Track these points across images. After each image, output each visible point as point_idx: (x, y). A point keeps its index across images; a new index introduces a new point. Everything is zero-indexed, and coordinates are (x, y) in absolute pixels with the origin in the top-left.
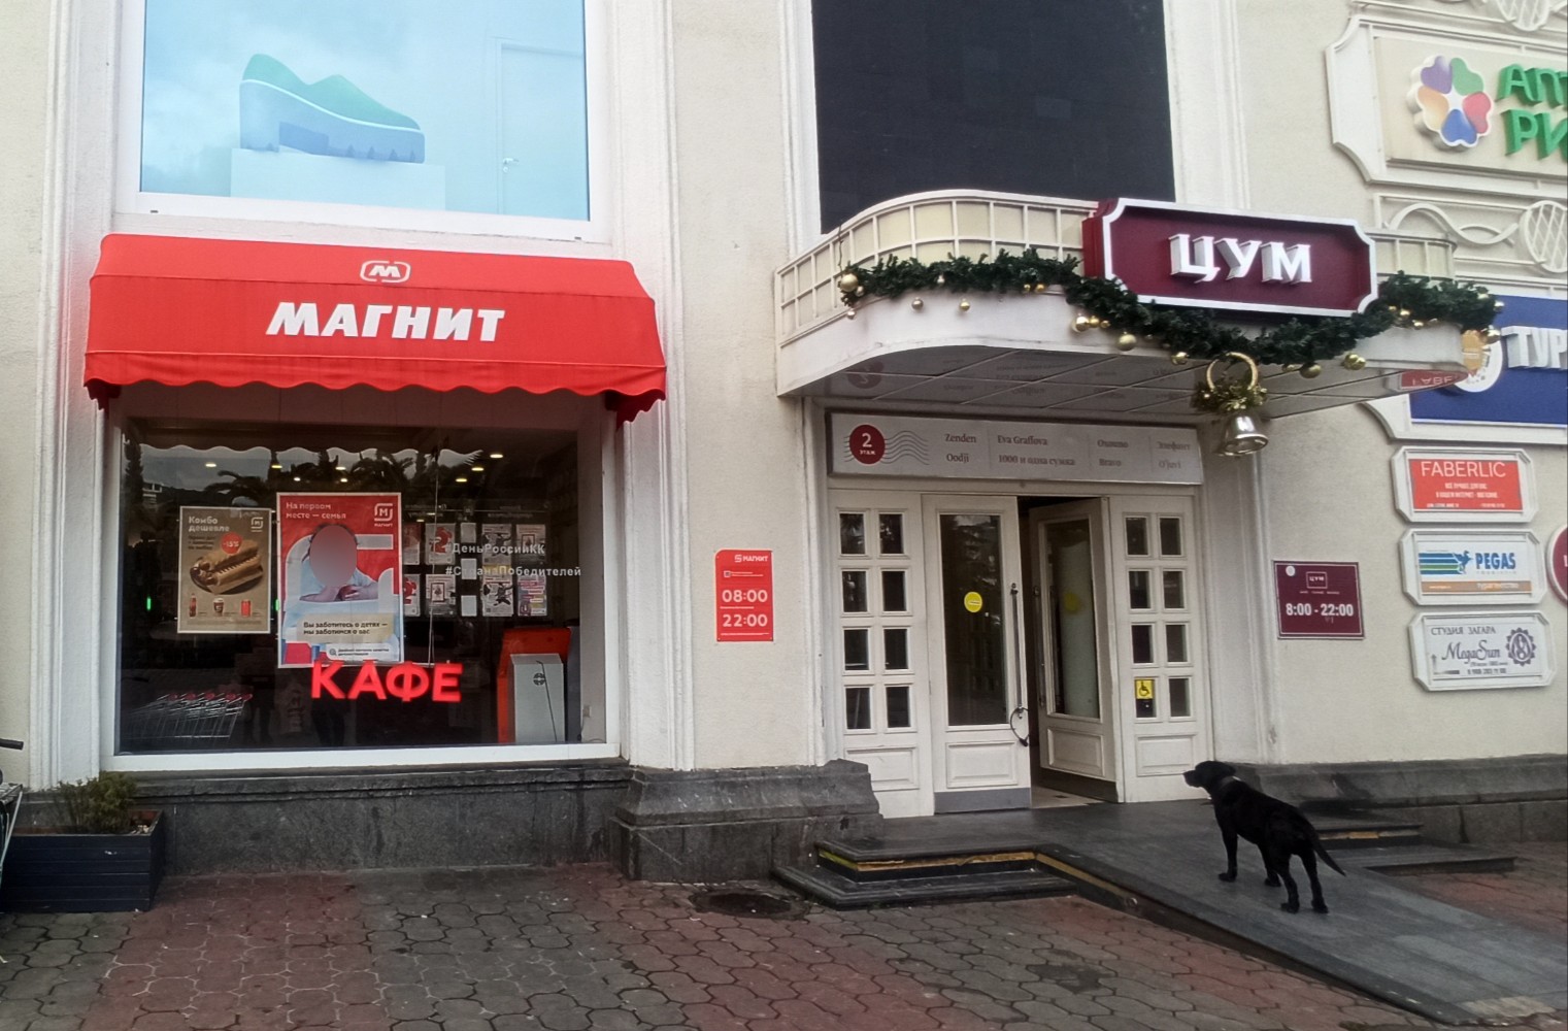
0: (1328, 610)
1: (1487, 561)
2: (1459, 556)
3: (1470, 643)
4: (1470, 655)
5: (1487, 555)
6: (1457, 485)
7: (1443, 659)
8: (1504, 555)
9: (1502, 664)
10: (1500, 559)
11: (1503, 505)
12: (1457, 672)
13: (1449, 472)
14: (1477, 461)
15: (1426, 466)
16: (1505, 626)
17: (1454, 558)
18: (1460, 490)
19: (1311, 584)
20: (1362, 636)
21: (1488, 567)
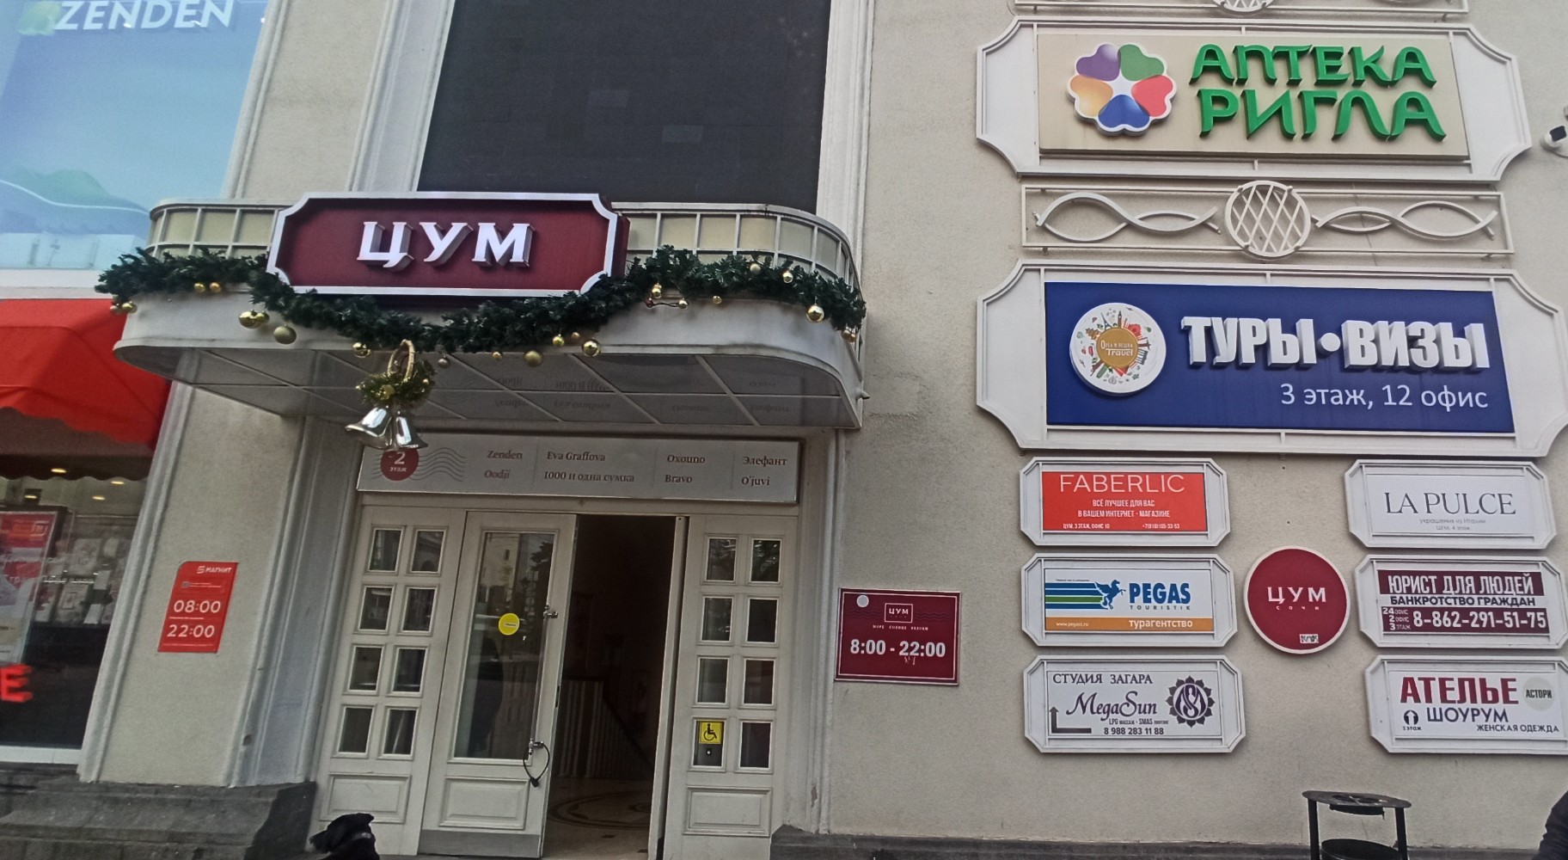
0: (908, 650)
1: (1146, 593)
2: (1104, 588)
3: (1110, 694)
4: (1109, 710)
5: (1147, 586)
6: (1109, 503)
7: (1068, 713)
8: (1173, 587)
9: (1157, 722)
10: (1167, 590)
11: (1177, 526)
12: (1089, 731)
13: (1099, 487)
14: (1143, 474)
15: (1066, 480)
16: (1167, 676)
17: (1098, 589)
18: (1113, 508)
19: (889, 617)
20: (955, 681)
21: (1147, 600)
